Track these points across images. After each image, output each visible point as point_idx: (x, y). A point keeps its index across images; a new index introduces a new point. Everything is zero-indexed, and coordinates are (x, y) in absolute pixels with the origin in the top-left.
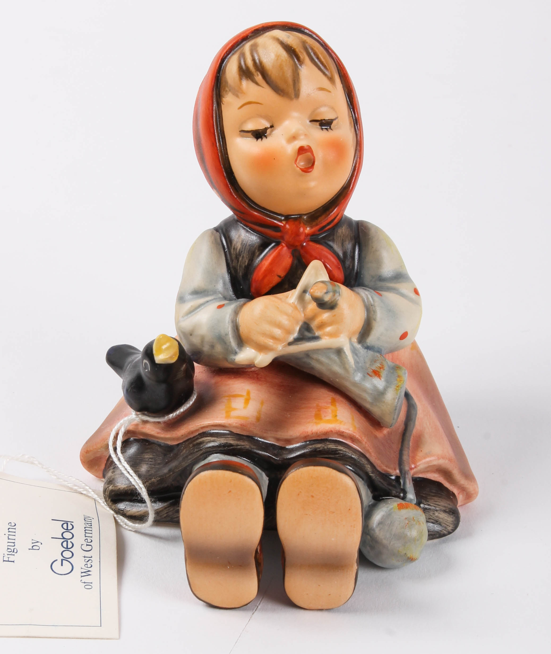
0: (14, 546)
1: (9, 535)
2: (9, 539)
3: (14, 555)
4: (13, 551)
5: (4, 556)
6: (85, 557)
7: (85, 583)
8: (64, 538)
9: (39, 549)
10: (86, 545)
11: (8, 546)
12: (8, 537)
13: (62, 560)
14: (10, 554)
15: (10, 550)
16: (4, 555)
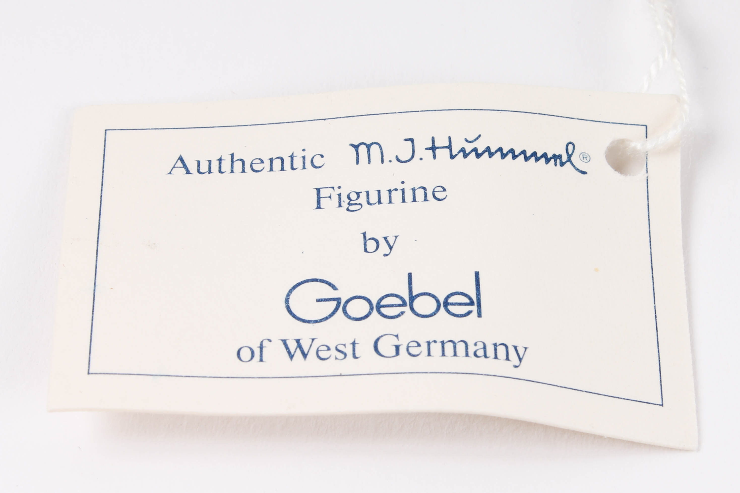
0: (369, 203)
1: (403, 190)
2: (390, 191)
3: (340, 206)
4: (352, 202)
5: (333, 188)
6: (354, 344)
7: (261, 347)
8: (412, 298)
9: (366, 250)
10: (397, 343)
11: (368, 193)
12: (396, 190)
13: (338, 300)
14: (342, 199)
15: (354, 196)
16: (336, 188)
